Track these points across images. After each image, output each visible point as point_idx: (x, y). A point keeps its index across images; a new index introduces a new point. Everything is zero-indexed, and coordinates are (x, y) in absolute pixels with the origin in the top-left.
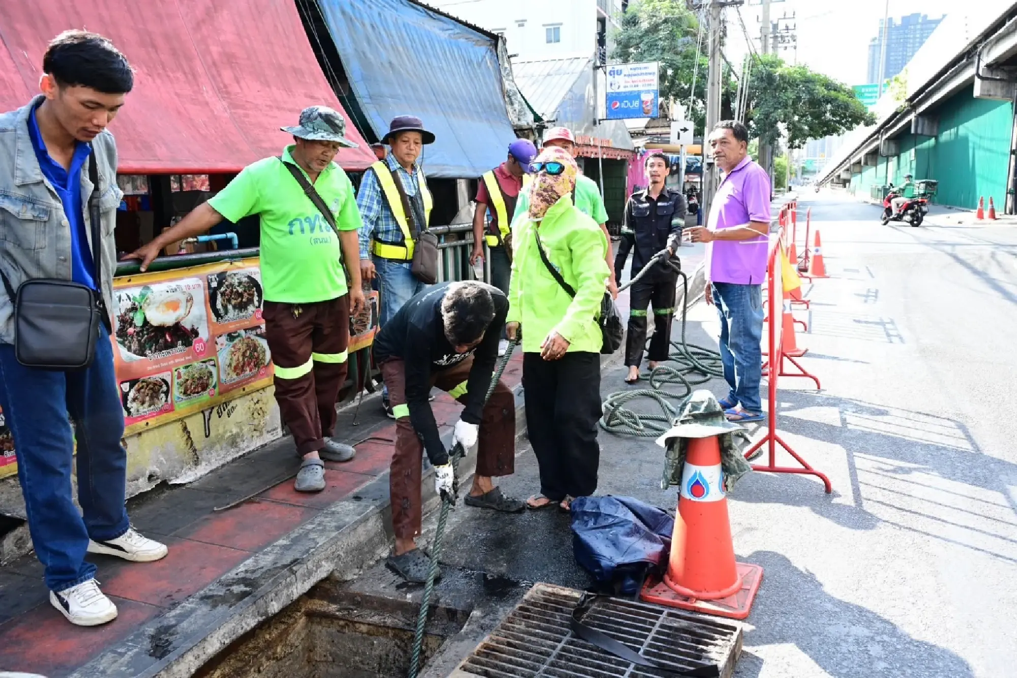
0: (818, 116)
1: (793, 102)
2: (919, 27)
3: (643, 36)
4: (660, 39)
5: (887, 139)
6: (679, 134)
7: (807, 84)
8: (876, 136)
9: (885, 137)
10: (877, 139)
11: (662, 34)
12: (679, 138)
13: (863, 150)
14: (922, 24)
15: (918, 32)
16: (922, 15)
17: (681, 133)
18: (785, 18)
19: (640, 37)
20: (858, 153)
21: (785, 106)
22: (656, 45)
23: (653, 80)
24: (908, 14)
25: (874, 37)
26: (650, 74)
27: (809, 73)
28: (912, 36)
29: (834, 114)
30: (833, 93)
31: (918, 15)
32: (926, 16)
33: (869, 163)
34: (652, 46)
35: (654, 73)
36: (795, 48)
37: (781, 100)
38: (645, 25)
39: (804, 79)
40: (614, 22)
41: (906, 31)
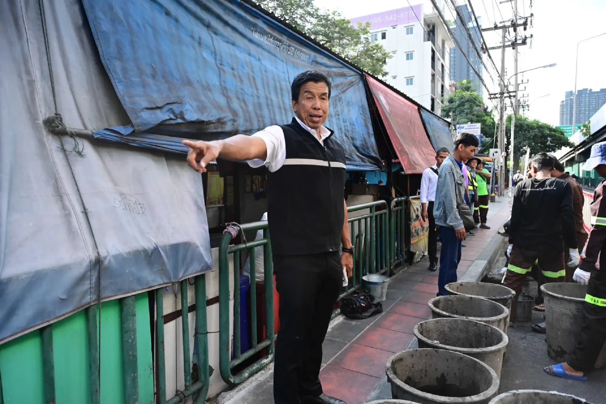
0: (544, 143)
1: (533, 137)
2: (587, 95)
3: (457, 107)
4: (465, 109)
5: (579, 154)
6: (493, 154)
7: (540, 129)
8: (573, 152)
9: (577, 153)
10: (573, 153)
11: (466, 107)
12: (493, 156)
13: (565, 158)
14: (589, 94)
15: (587, 97)
16: (589, 89)
17: (495, 153)
18: (523, 97)
19: (455, 108)
20: (563, 160)
21: (529, 139)
22: (463, 111)
23: (478, 131)
24: (581, 89)
25: (562, 100)
26: (477, 128)
27: (540, 124)
28: (584, 100)
29: (551, 142)
30: (553, 133)
31: (587, 89)
32: (591, 90)
33: (568, 165)
34: (462, 112)
35: (479, 128)
36: (528, 110)
37: (527, 136)
38: (457, 103)
39: (538, 126)
40: (437, 100)
41: (581, 97)
